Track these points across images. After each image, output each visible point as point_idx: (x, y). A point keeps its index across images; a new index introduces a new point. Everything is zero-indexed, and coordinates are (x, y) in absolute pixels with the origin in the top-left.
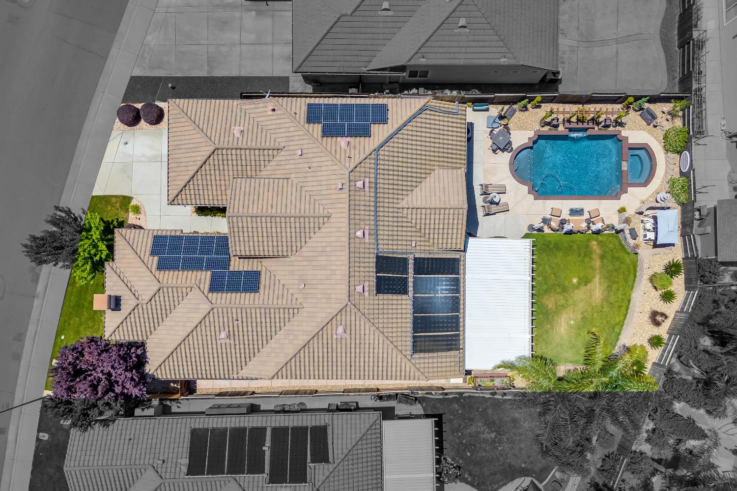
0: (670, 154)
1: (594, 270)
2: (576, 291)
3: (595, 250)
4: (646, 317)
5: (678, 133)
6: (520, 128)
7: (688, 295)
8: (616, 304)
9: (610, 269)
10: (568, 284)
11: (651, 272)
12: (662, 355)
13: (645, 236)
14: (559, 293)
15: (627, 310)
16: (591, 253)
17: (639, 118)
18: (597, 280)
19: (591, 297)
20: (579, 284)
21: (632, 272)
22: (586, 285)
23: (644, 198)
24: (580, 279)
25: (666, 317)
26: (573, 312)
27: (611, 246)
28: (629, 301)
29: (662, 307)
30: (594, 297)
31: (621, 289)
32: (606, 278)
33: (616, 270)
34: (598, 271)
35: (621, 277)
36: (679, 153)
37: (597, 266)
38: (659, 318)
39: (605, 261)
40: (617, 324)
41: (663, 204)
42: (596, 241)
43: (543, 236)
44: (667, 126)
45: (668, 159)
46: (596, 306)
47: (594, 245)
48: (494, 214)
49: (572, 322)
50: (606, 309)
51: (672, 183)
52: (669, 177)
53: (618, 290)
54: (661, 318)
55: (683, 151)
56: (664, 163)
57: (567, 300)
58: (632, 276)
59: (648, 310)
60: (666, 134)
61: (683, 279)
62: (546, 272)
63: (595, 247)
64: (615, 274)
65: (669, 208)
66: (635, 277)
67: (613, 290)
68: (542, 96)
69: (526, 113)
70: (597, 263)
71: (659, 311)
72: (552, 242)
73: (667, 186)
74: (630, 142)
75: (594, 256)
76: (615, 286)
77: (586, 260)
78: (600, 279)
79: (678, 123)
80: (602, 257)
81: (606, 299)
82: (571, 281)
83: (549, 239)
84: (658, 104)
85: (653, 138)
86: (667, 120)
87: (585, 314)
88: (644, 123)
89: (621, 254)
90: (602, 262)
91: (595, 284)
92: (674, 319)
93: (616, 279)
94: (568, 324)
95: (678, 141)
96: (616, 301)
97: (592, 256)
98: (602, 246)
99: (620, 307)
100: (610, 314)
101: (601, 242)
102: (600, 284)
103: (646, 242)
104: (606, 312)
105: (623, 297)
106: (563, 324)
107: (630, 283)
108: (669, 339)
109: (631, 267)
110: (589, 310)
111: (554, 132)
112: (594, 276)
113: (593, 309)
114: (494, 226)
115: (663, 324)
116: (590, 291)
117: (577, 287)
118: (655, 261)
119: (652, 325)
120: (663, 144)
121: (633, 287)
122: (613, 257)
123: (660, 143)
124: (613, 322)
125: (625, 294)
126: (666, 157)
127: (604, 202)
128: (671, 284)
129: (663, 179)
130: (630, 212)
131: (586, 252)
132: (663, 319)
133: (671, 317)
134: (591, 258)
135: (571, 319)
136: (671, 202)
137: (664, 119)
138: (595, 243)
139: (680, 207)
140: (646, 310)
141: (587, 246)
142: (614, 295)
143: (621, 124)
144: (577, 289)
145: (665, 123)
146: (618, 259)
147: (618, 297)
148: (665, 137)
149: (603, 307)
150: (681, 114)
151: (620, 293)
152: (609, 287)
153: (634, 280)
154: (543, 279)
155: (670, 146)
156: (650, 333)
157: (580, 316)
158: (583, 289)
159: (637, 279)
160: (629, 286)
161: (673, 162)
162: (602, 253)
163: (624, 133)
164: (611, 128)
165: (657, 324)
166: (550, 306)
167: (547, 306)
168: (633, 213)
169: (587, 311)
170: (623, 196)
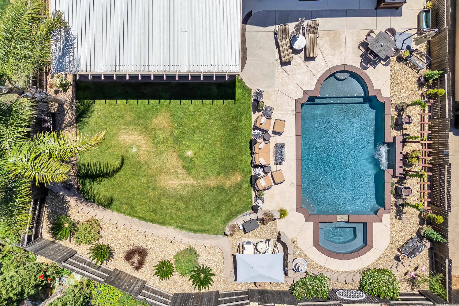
0: (358, 277)
1: (203, 178)
2: (176, 154)
3: (229, 179)
4: (139, 242)
5: (391, 285)
6: (393, 77)
7: (168, 297)
8: (159, 207)
9: (205, 199)
10: (184, 145)
11: (199, 250)
12: (82, 261)
13: (248, 243)
14: (172, 133)
15: (151, 221)
16: (226, 175)
17: (408, 236)
18: (191, 181)
19: (169, 174)
20: (185, 159)
21: (201, 228)
22: (184, 167)
23: (299, 243)
24: (191, 160)
25: (137, 268)
26: (147, 151)
27: (235, 201)
28: (163, 223)
29: (151, 262)
30: (168, 177)
31: (179, 213)
32: (194, 192)
33: (203, 206)
34: (201, 183)
35: (195, 214)
36: (362, 288)
37: (208, 182)
38: (136, 259)
39: (215, 192)
40: (132, 208)
41: (291, 266)
42: (242, 181)
43: (247, 112)
44: (399, 272)
45: (352, 274)
46: (156, 181)
47: (237, 178)
48: (278, 46)
49: (134, 150)
50: (151, 193)
51: (321, 278)
52: (328, 275)
53: (178, 209)
54: (136, 261)
55: (365, 293)
56: (347, 269)
57: (163, 142)
58: (195, 227)
59: (148, 245)
60: (386, 271)
61: (189, 292)
62: (200, 116)
63: (233, 179)
64: (199, 205)
65: (286, 273)
66: (195, 231)
67: (178, 203)
68: (445, 95)
69: (415, 87)
70: (212, 182)
71: (146, 259)
72: (240, 124)
73: (316, 273)
74: (375, 224)
75: (221, 179)
76: (182, 205)
77: (217, 166)
78: (192, 186)
79: (404, 288)
80: (221, 189)
81: (165, 193)
82: (188, 147)
83: (243, 120)
84: (428, 262)
85: (380, 254)
86: (406, 274)
87: (146, 166)
88: (401, 243)
89: (224, 214)
90: (214, 188)
91: (185, 179)
92: (135, 278)
93: (191, 207)
94: (131, 144)
95: (380, 285)
96: (162, 207)
97: (222, 175)
98: (235, 188)
99: (154, 211)
100: (145, 199)
101: (240, 188)
102: (185, 186)
103: (241, 245)
104: (148, 193)
105: (168, 215)
106: (132, 138)
107: (186, 225)
108: (105, 271)
109: (208, 227)
110: (150, 171)
111: (388, 123)
112: (195, 178)
113: (152, 177)
114: (261, 47)
115: (128, 264)
116: (176, 174)
117: (181, 157)
118: (214, 255)
119: (127, 250)
120: (372, 269)
121: (181, 228)
122: (221, 203)
123: (373, 264)
124: (134, 202)
125: (172, 218)
126: (354, 272)
127: (294, 190)
128: (183, 275)
129: (325, 268)
130: (281, 225)
131: (227, 167)
132: (135, 265)
133: (138, 275)
134: (219, 174)
135: (138, 147)
136: (294, 277)
137: (407, 268)
138: (239, 179)
139: (286, 288)
140: (149, 243)
141: (234, 169)
142: (170, 204)
143: (399, 214)
144: (179, 156)
145: (402, 269)
146: (218, 209)
147: (167, 209)
148: (382, 271)
149: (154, 189)
150: (416, 291)
151: (174, 211)
152: (182, 198)
153: (190, 230)
154: (190, 112)
155: (371, 276)
156: (118, 247)
157: (142, 159)
158: (179, 163)
159: (191, 234)
160: (183, 224)
161: (349, 281)
162: (226, 188)
163: (387, 218)
164: (394, 200)
165: (128, 257)
166: (156, 121)
167: (156, 118)
168: (279, 229)
169: (150, 168)
170: (301, 216)
